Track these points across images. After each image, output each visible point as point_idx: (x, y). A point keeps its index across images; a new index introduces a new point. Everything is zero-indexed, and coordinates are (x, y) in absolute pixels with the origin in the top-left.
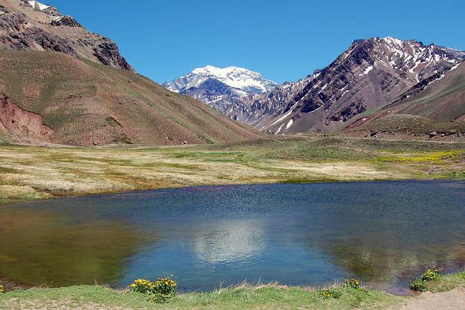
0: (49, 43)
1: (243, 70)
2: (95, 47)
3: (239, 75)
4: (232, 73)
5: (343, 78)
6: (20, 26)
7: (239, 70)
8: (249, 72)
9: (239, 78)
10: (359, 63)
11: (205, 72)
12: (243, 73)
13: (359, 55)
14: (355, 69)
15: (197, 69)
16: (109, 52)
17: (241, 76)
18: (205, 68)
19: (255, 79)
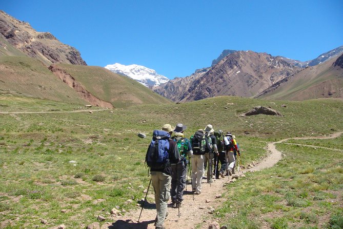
0: (46, 52)
1: (142, 67)
2: (67, 54)
3: (139, 71)
4: (134, 69)
5: (222, 77)
6: (29, 40)
7: (139, 67)
8: (147, 69)
9: (139, 73)
10: (232, 67)
11: (115, 68)
12: (142, 69)
13: (232, 63)
14: (230, 72)
15: (108, 66)
16: (75, 57)
17: (141, 71)
18: (114, 65)
19: (150, 74)
